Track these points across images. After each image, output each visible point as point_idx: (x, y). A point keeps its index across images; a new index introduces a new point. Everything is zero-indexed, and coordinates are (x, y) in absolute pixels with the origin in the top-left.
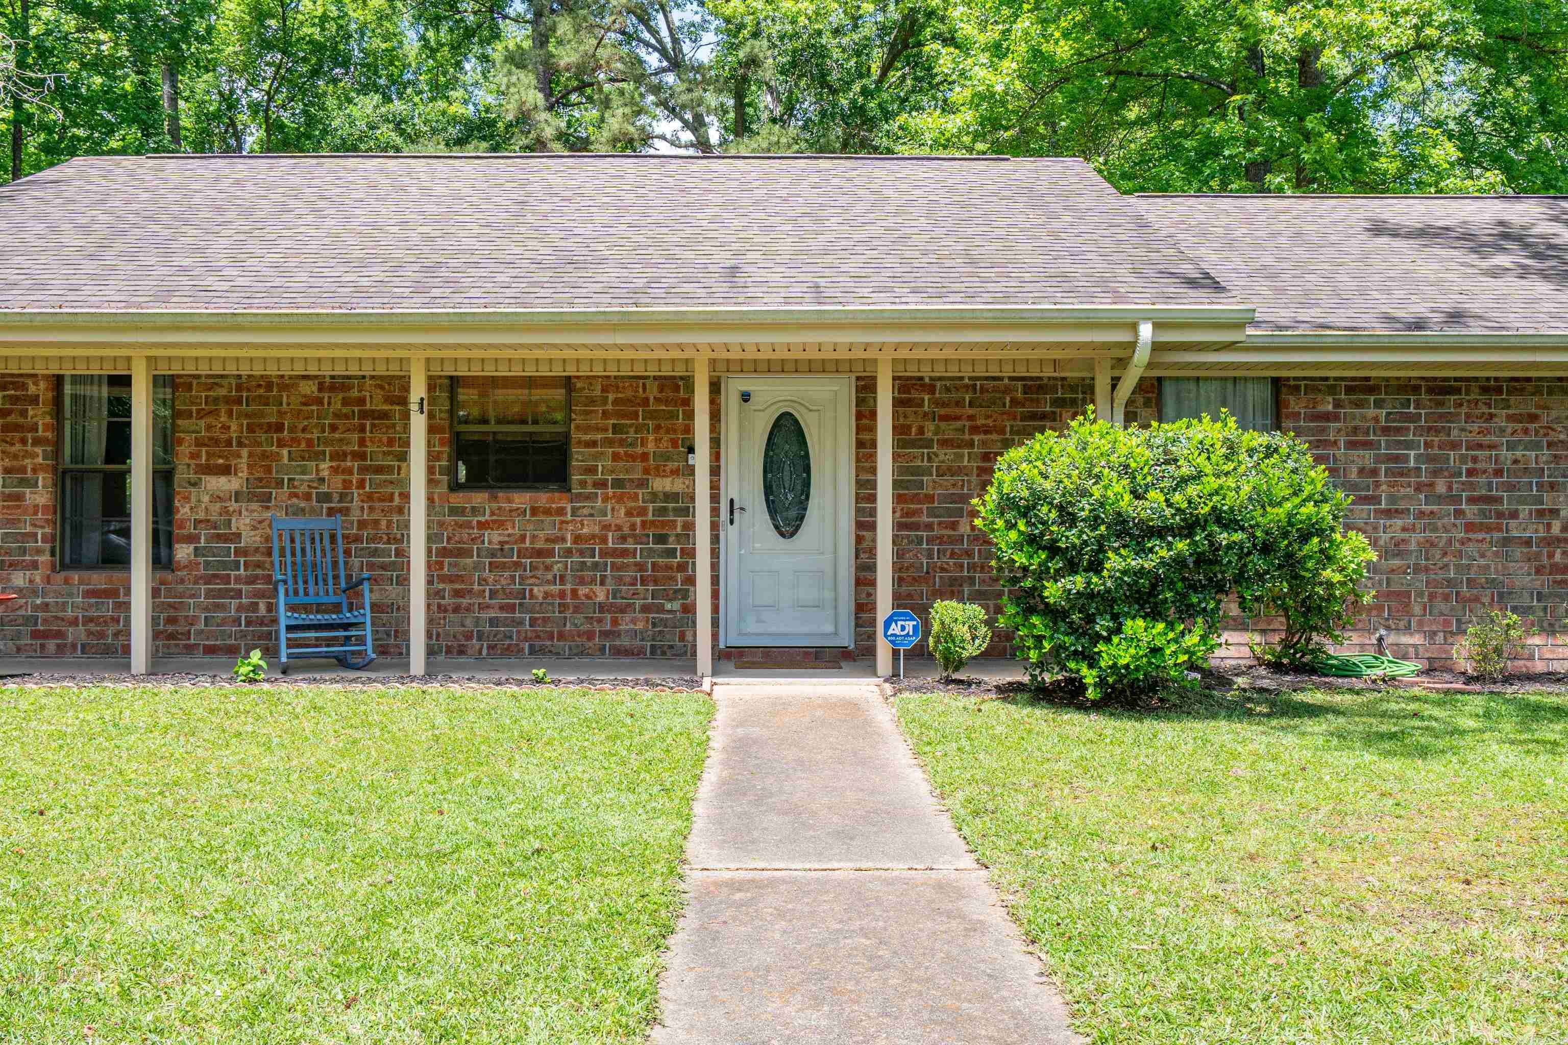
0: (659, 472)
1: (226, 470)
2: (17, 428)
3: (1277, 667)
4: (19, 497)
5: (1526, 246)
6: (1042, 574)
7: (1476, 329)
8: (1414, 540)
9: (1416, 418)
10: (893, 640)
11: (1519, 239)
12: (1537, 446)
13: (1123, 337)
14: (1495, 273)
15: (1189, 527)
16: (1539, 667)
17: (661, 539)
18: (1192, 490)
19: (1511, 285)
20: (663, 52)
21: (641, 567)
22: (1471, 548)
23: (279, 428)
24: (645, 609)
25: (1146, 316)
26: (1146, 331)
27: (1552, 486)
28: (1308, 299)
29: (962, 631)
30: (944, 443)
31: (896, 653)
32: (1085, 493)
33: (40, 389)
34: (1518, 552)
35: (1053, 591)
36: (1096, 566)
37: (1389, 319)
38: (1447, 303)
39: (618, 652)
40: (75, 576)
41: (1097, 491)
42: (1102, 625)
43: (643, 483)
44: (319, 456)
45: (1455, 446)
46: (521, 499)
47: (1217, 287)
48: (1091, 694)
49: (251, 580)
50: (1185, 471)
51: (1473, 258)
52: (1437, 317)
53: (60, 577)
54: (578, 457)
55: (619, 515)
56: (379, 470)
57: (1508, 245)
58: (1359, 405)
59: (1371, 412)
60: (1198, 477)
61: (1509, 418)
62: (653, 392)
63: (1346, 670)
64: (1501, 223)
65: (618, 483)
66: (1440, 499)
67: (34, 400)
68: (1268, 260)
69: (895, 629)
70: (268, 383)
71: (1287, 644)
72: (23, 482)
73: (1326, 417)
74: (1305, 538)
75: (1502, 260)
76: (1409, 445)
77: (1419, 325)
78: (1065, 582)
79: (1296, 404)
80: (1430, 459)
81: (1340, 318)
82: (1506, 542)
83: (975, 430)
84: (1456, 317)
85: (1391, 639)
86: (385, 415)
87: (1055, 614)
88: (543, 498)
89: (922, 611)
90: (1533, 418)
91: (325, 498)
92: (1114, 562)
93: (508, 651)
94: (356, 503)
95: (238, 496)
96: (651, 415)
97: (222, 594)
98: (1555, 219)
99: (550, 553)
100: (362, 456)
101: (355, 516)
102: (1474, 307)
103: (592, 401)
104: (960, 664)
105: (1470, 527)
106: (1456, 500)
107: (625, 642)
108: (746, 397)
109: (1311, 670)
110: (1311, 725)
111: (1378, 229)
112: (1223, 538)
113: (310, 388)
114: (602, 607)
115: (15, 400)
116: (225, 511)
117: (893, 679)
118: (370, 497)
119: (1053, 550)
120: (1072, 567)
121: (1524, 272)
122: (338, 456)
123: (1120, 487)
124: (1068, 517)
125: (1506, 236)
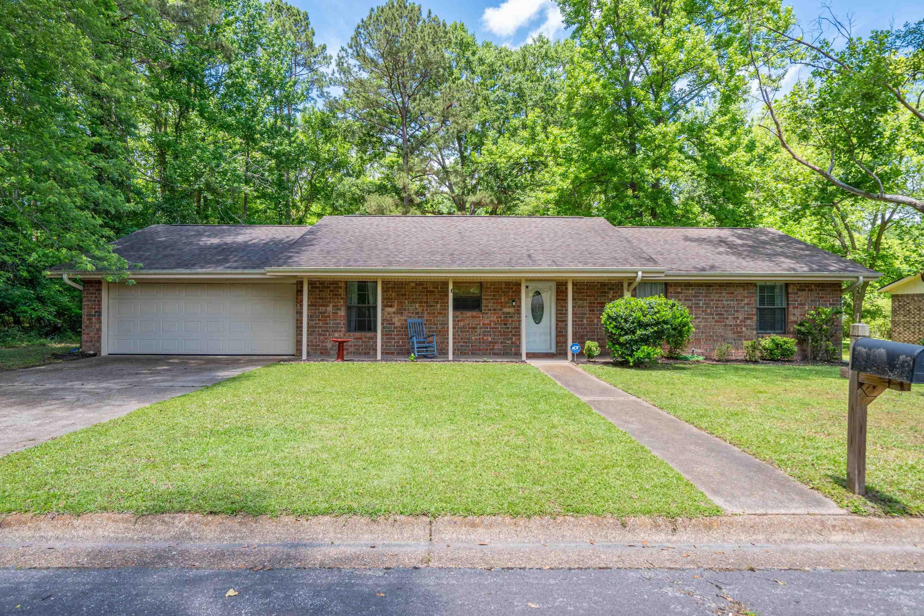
0: (505, 307)
1: (391, 306)
2: (336, 295)
3: (667, 358)
4: (337, 313)
5: (727, 244)
6: (620, 335)
7: (718, 272)
8: (702, 325)
9: (701, 293)
10: (573, 351)
11: (724, 242)
12: (733, 300)
13: (634, 275)
14: (720, 253)
15: (657, 323)
16: (734, 358)
17: (505, 324)
18: (658, 315)
19: (724, 257)
20: (440, 164)
21: (500, 332)
22: (716, 327)
23: (405, 295)
24: (502, 343)
25: (640, 270)
26: (640, 274)
27: (737, 311)
28: (673, 262)
29: (594, 349)
30: (580, 299)
31: (573, 355)
32: (631, 315)
33: (342, 285)
34: (729, 328)
35: (622, 339)
36: (634, 333)
37: (695, 268)
38: (710, 263)
39: (495, 354)
40: (352, 334)
41: (634, 315)
42: (634, 348)
43: (501, 310)
44: (416, 302)
45: (712, 300)
46: (469, 314)
47: (655, 262)
48: (631, 364)
49: (398, 335)
50: (656, 310)
51: (713, 249)
52: (708, 267)
53: (347, 334)
54: (484, 303)
55: (494, 318)
56: (431, 306)
57: (723, 244)
58: (688, 289)
59: (690, 291)
60: (659, 312)
61: (727, 293)
62: (503, 286)
63: (686, 359)
64: (719, 237)
65: (494, 310)
66: (708, 314)
67: (341, 288)
68: (659, 249)
69: (573, 348)
70: (402, 283)
71: (670, 352)
72: (337, 309)
73: (679, 293)
74: (684, 326)
75: (721, 249)
76: (700, 300)
77: (704, 269)
78: (626, 337)
79: (671, 289)
80: (705, 304)
81: (683, 267)
82: (725, 325)
83: (588, 296)
84: (712, 267)
85: (696, 350)
86: (433, 292)
87: (622, 345)
88: (474, 313)
89: (582, 343)
90: (732, 293)
91: (417, 313)
92: (638, 332)
93: (465, 354)
94: (425, 315)
95: (394, 313)
96: (503, 292)
97: (390, 339)
98: (733, 235)
99: (476, 328)
100: (426, 302)
101: (425, 318)
102: (717, 264)
103: (487, 288)
104: (593, 357)
105: (716, 322)
106: (713, 314)
107: (496, 351)
108: (527, 287)
109: (677, 358)
110: (685, 372)
111: (687, 239)
112: (665, 326)
113: (413, 285)
114: (490, 342)
115: (335, 288)
116: (391, 317)
117: (573, 361)
118: (429, 313)
119: (622, 329)
120: (626, 334)
121: (727, 253)
122: (420, 302)
123: (640, 314)
124: (626, 321)
125: (721, 241)
